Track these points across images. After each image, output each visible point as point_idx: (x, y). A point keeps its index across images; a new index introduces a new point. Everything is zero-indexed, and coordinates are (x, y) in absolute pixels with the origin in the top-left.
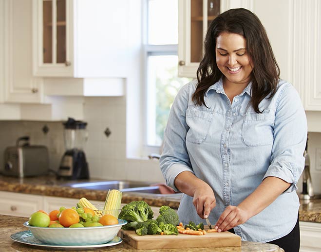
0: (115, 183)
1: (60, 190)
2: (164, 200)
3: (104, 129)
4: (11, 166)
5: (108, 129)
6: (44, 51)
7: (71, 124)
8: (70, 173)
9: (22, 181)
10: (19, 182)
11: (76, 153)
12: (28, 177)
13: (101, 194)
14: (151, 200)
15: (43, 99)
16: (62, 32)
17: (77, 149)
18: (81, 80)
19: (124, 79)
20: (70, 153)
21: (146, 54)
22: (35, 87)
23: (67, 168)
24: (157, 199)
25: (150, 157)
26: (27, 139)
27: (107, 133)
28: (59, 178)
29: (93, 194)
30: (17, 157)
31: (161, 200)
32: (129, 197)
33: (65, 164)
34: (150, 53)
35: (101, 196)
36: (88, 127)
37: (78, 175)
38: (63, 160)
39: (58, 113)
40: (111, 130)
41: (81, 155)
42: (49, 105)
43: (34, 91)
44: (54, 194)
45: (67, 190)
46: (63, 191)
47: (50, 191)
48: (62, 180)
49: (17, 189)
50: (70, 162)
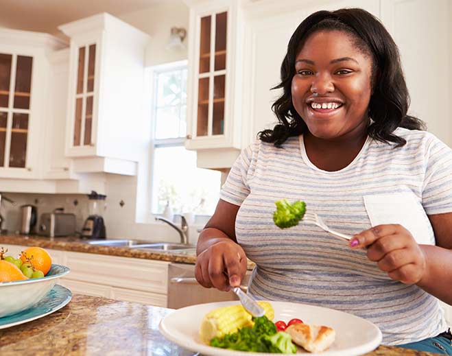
0: (126, 241)
1: (77, 246)
2: (171, 255)
3: (119, 201)
4: (44, 228)
5: (122, 201)
6: (75, 138)
7: (94, 196)
8: (90, 233)
9: (52, 240)
10: (49, 240)
11: (97, 218)
12: (57, 236)
13: (113, 250)
14: (159, 255)
15: (72, 175)
16: (89, 123)
17: (96, 216)
18: (102, 158)
19: (137, 163)
20: (91, 218)
21: (153, 146)
22: (67, 166)
23: (89, 230)
24: (165, 254)
25: (156, 219)
26: (62, 209)
27: (122, 204)
28: (82, 237)
29: (106, 249)
30: (49, 220)
31: (168, 255)
32: (138, 252)
33: (87, 227)
34: (156, 146)
35: (113, 251)
36: (107, 199)
37: (97, 235)
38: (86, 223)
39: (84, 188)
40: (125, 202)
41: (100, 221)
42: (77, 181)
43: (66, 169)
44: (72, 249)
45: (84, 246)
46: (80, 247)
47: (69, 247)
48: (85, 238)
49: (43, 245)
50: (91, 225)
